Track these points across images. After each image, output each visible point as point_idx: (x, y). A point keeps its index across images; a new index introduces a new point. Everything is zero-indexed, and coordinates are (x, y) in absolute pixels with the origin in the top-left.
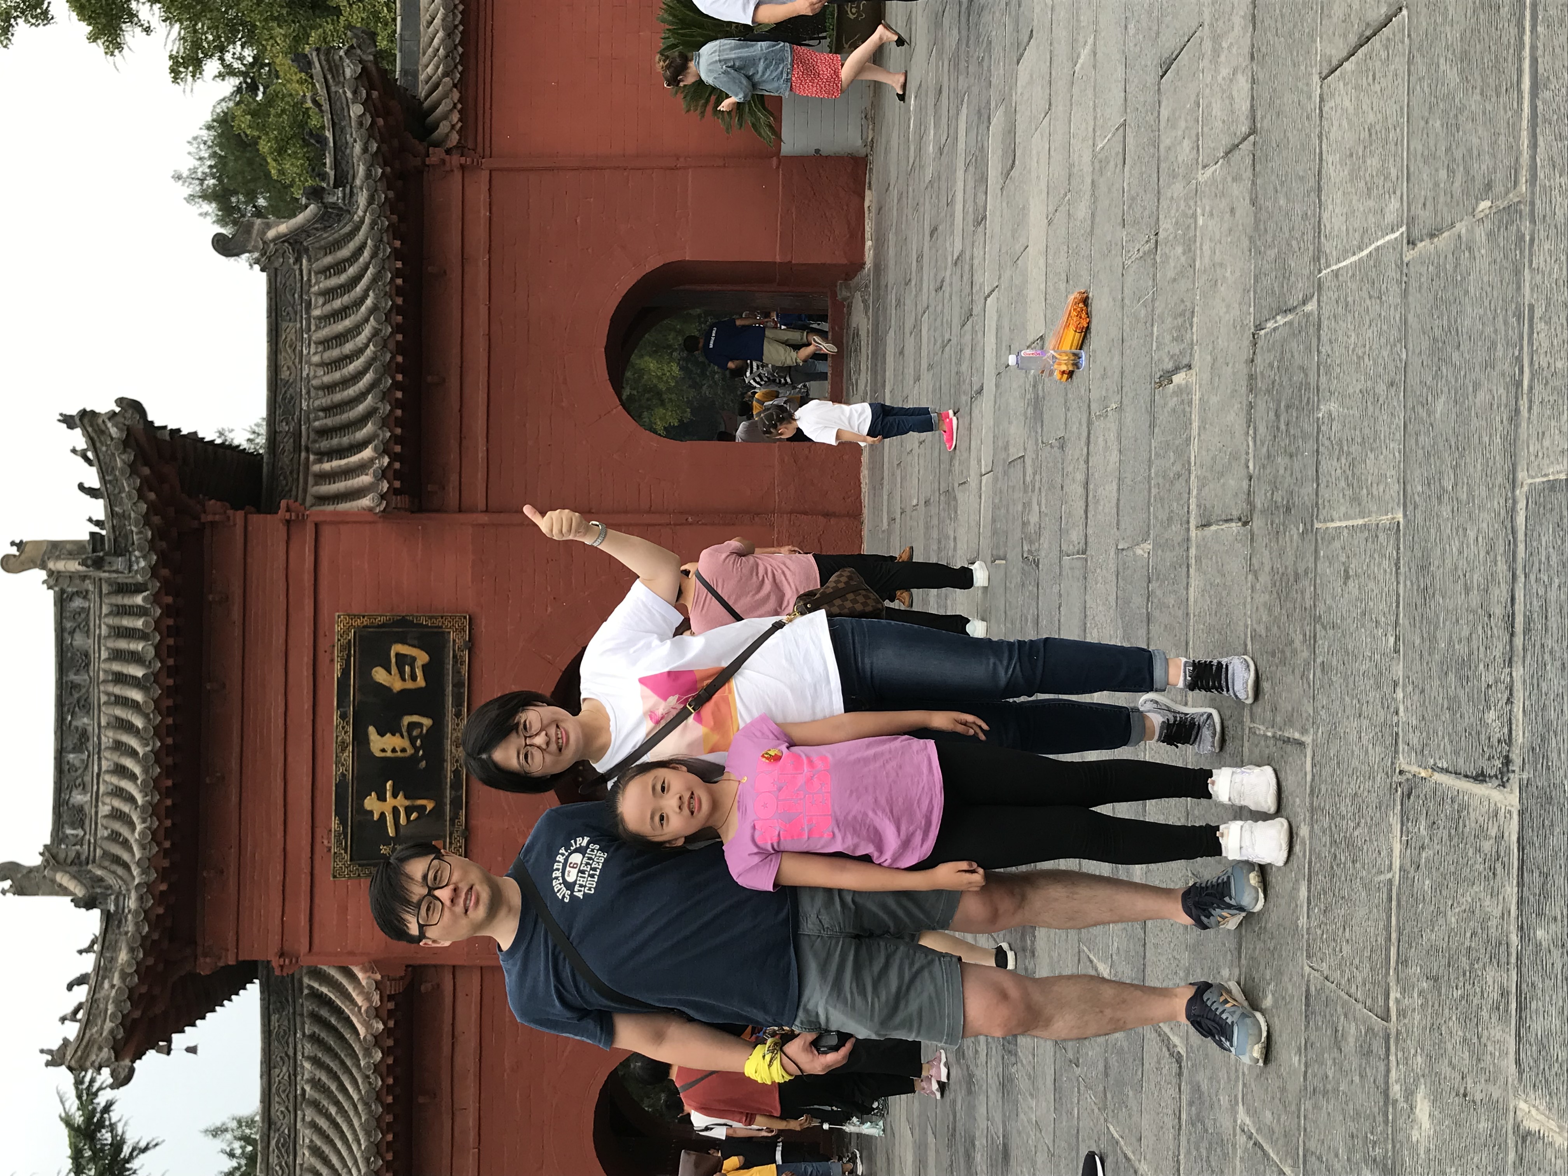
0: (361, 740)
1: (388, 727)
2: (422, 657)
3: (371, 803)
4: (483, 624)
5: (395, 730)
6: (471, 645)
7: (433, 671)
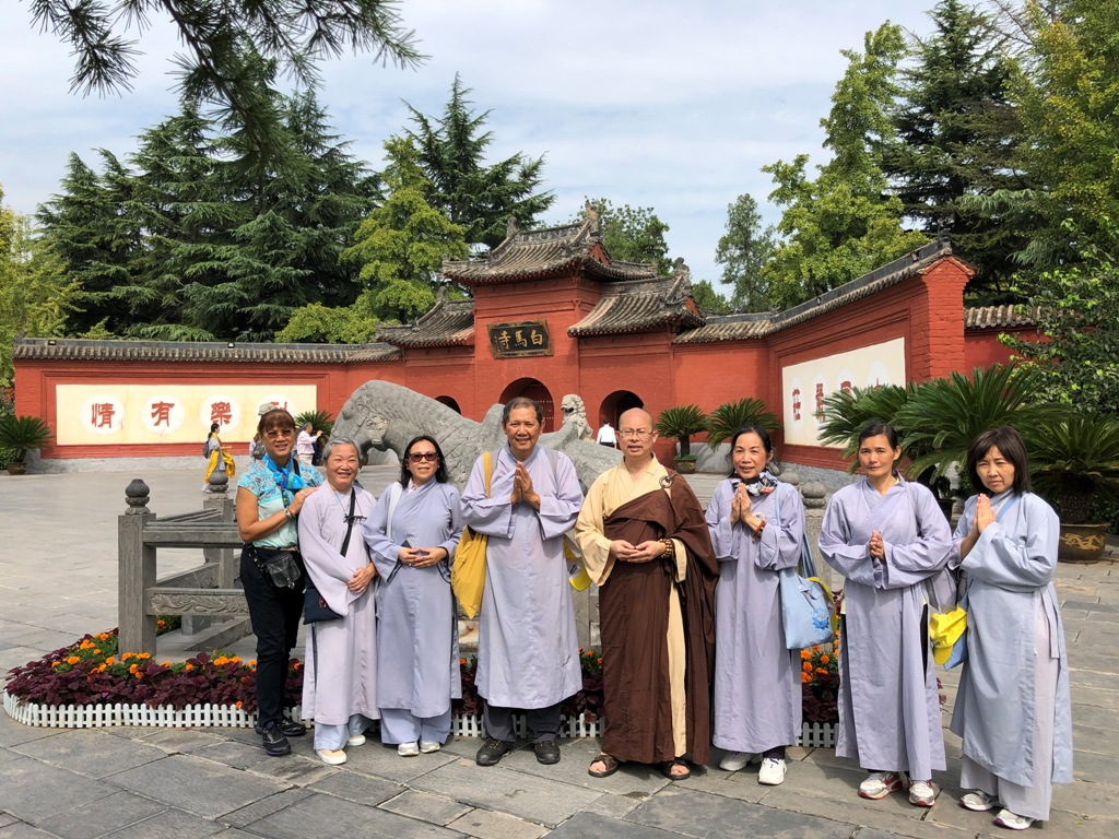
0: (519, 329)
1: (523, 336)
2: (540, 343)
3: (505, 333)
4: (551, 358)
5: (522, 337)
6: (546, 356)
7: (537, 346)
